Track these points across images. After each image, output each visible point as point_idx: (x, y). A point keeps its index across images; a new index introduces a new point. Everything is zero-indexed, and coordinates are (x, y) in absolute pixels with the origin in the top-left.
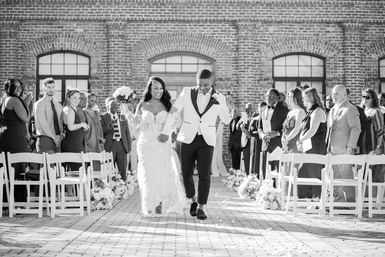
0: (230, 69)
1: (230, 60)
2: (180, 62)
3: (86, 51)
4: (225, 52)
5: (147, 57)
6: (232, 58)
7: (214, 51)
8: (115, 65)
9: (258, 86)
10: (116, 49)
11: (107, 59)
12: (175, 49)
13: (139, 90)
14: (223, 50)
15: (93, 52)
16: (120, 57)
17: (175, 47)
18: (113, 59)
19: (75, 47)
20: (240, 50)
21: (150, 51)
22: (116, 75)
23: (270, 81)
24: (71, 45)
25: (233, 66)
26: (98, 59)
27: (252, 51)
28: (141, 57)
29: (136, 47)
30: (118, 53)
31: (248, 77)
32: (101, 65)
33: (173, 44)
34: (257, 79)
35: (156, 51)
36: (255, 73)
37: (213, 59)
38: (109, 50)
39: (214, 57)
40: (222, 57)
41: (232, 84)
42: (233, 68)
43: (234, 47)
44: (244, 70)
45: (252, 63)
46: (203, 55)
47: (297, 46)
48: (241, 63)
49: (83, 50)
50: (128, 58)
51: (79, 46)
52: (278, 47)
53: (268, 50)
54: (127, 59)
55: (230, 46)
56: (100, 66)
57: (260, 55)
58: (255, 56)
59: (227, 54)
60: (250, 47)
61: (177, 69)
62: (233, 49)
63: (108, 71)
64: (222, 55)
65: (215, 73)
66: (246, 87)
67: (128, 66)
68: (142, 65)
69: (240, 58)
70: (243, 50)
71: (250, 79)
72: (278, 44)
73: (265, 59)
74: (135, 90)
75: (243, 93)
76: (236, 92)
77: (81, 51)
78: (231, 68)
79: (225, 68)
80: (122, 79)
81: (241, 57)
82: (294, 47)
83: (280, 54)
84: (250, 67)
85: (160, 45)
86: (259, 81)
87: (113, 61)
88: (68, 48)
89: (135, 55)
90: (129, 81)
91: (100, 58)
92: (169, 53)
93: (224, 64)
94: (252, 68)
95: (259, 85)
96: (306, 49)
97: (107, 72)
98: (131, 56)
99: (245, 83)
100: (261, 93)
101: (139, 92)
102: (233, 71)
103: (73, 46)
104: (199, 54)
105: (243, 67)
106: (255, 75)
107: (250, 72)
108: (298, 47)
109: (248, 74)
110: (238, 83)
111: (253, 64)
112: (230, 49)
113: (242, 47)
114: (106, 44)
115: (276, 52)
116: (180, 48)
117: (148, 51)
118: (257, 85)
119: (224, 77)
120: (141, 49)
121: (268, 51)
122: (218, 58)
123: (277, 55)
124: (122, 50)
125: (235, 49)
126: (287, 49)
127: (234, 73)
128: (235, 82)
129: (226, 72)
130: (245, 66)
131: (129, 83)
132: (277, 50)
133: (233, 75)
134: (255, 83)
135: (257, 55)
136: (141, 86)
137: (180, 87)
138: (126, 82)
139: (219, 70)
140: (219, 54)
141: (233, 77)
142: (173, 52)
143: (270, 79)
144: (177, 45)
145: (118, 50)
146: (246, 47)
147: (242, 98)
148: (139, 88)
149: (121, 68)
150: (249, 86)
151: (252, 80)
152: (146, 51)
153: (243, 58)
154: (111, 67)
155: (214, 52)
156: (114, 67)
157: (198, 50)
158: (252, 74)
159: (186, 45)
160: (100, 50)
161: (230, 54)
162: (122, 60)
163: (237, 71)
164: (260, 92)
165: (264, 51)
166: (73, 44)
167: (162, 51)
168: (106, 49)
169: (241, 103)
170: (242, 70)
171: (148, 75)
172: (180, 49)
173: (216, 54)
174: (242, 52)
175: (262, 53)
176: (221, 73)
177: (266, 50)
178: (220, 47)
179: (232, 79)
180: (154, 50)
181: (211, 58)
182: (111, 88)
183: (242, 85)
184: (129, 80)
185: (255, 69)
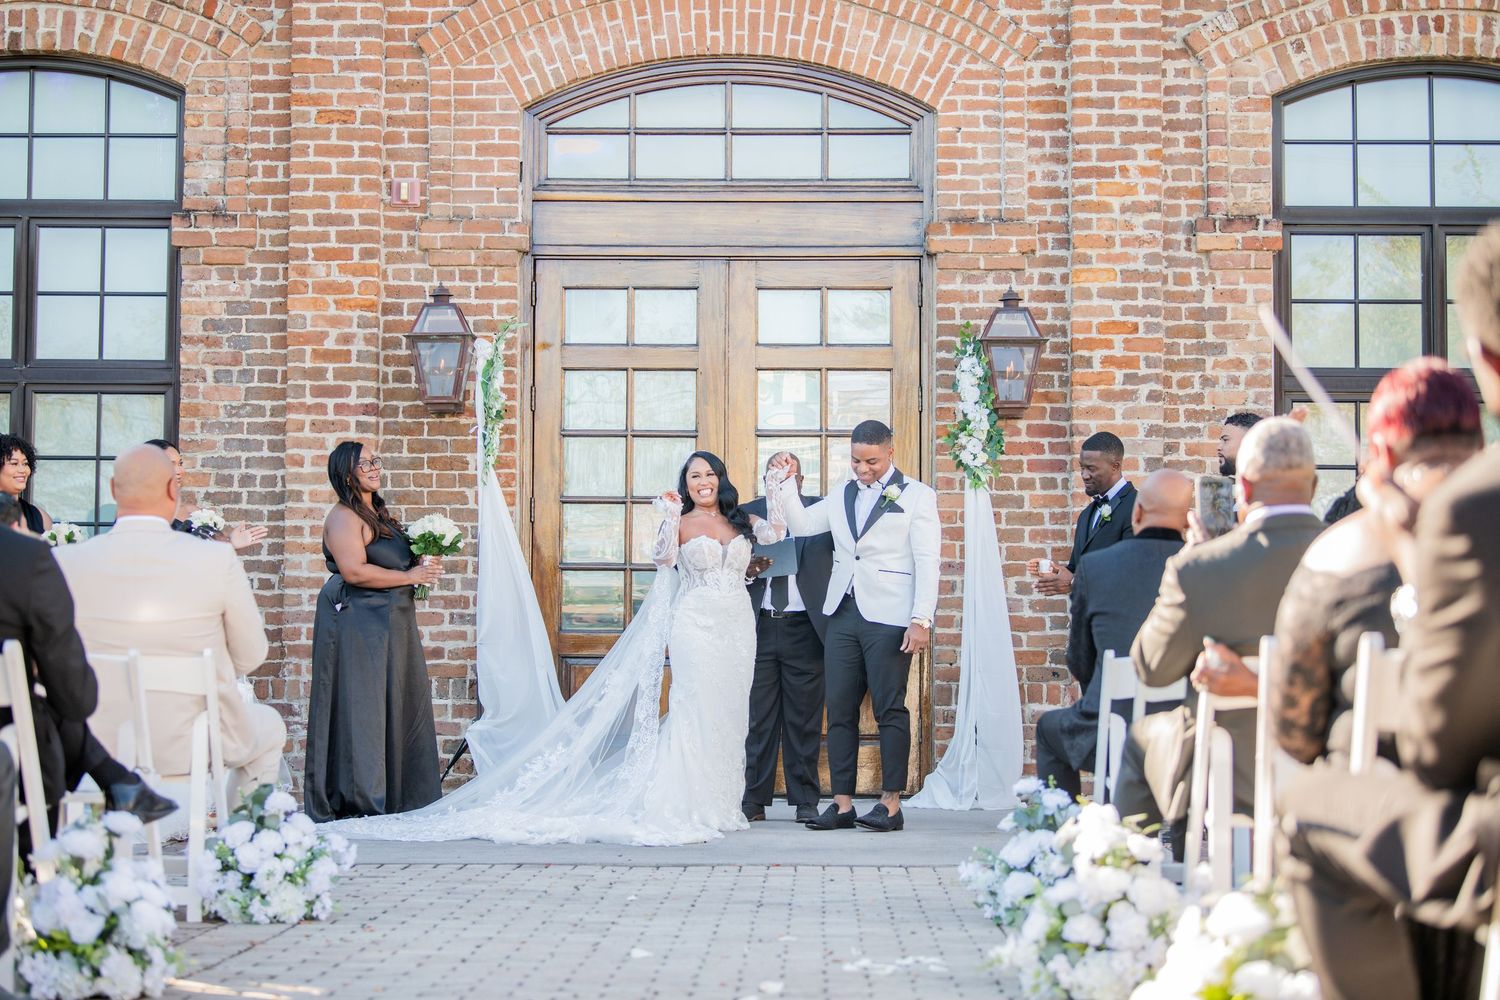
0: (1022, 159)
1: (1017, 107)
2: (718, 122)
3: (154, 57)
4: (985, 57)
5: (518, 90)
6: (1031, 91)
7: (920, 50)
8: (326, 135)
9: (1189, 263)
10: (335, 39)
11: (279, 104)
12: (687, 42)
13: (473, 285)
14: (973, 48)
15: (198, 62)
16: (359, 89)
17: (686, 27)
18: (314, 100)
19: (95, 35)
20: (1077, 42)
21: (538, 51)
22: (332, 195)
23: (1261, 232)
24: (69, 21)
25: (1036, 142)
26: (227, 101)
27: (1146, 51)
28: (481, 90)
29: (456, 32)
30: (347, 66)
31: (1124, 209)
32: (246, 137)
33: (677, 13)
34: (1184, 218)
35: (577, 52)
36: (1170, 183)
37: (916, 102)
38: (289, 51)
39: (923, 86)
40: (973, 90)
41: (1033, 251)
42: (1036, 151)
43: (1047, 29)
44: (1107, 164)
45: (1149, 121)
46: (858, 79)
47: (1423, 20)
48: (1086, 121)
49: (138, 48)
50: (407, 97)
51: (118, 24)
52: (1306, 29)
53: (1248, 44)
54: (401, 104)
55: (1016, 21)
56: (241, 146)
57: (1203, 73)
58: (1170, 80)
59: (999, 73)
60: (1140, 24)
61: (701, 160)
62: (1039, 37)
63: (287, 174)
64: (967, 74)
65: (926, 187)
66: (1118, 268)
67: (406, 145)
68: (491, 134)
69: (1078, 95)
70: (1094, 44)
71: (1138, 220)
72: (1308, 9)
73: (1232, 101)
74: (446, 284)
75: (1096, 302)
76: (1059, 297)
77: (126, 56)
78: (1024, 153)
79: (987, 153)
80: (364, 220)
81: (1087, 86)
82: (1408, 30)
83: (1318, 70)
84: (1140, 148)
85: (596, 16)
86: (1192, 229)
87: (313, 111)
88: (51, 34)
89: (446, 75)
90: (412, 233)
91: (235, 96)
92: (649, 64)
93: (983, 128)
94: (1151, 155)
95: (1193, 255)
96: (1478, 37)
97: (280, 178)
98: (424, 86)
99: (1109, 242)
100: (1208, 302)
101: (473, 301)
102: (1039, 169)
103: (79, 29)
104: (831, 70)
105: (1094, 148)
106: (1172, 193)
107: (1138, 178)
108: (1432, 24)
109: (1131, 190)
110: (1065, 243)
111: (1158, 129)
112: (1019, 43)
113: (1093, 24)
114: (279, 13)
115: (1296, 59)
116: (720, 34)
117: (527, 55)
118: (1183, 253)
119: (981, 209)
120: (481, 44)
121: (1246, 54)
122: (945, 97)
123: (1301, 75)
124: (367, 48)
125: (1049, 42)
126: (1362, 40)
127: (1040, 183)
128: (1050, 236)
129: (998, 176)
130: (1109, 139)
131: (411, 243)
132: (1300, 48)
133: (1034, 193)
134: (1167, 245)
135: (1184, 72)
136: (485, 261)
137: (722, 266)
138: (395, 241)
139: (952, 169)
140: (950, 72)
141: (1035, 210)
142: (677, 60)
143: (1262, 219)
144: (700, 18)
145: (348, 49)
146: (1117, 27)
147: (1094, 335)
148: (468, 276)
149: (364, 152)
150: (1135, 259)
151: (1148, 226)
152: (515, 52)
153: (1095, 94)
154: (304, 151)
155: (922, 59)
156: (321, 151)
157: (822, 50)
158: (1151, 189)
159: (754, 18)
160: (243, 45)
161: (1017, 68)
162: (368, 107)
163: (1059, 169)
164: (1198, 296)
165: (1221, 48)
166: (80, 14)
167: (606, 54)
168: (275, 42)
169: (1088, 362)
170: (1094, 163)
171: (529, 196)
172: (718, 40)
173: (932, 73)
174: (1093, 58)
175: (1212, 64)
176: (962, 184)
177: (1236, 44)
178: (957, 30)
179: (1029, 219)
180: (560, 48)
181: (905, 96)
182: (303, 272)
183: (1092, 253)
184: (410, 224)
185: (1169, 160)
